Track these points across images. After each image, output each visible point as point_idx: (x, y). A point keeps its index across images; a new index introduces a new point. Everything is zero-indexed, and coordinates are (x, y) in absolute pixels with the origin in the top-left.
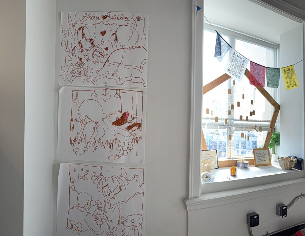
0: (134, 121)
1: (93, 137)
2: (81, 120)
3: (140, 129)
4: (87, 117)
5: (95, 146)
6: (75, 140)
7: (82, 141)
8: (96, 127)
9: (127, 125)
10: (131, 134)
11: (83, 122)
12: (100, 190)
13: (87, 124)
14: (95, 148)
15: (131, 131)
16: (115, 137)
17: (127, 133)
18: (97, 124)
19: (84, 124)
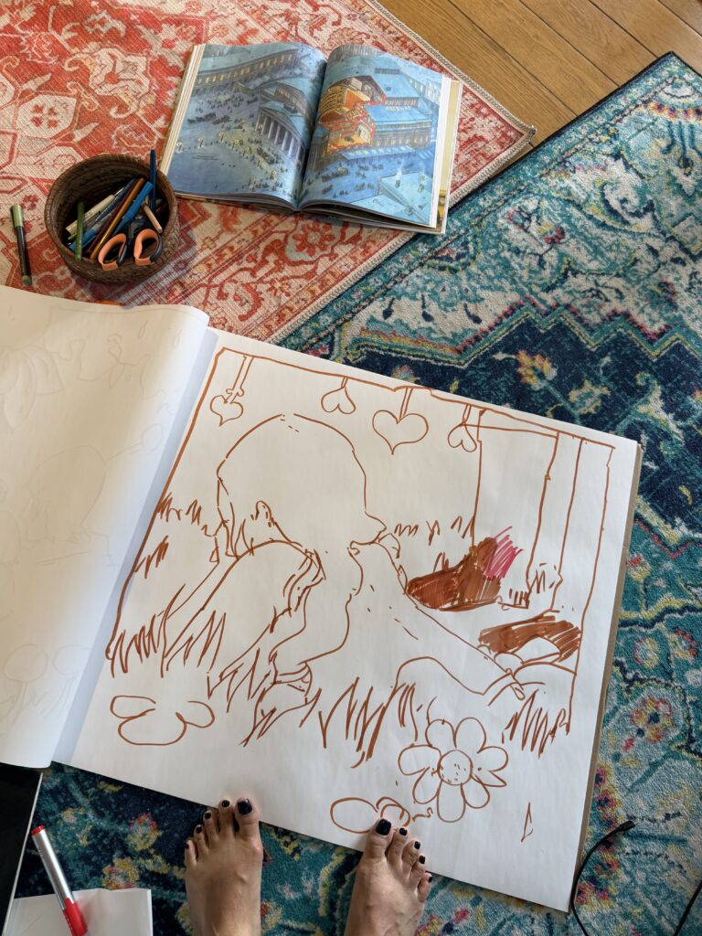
0: (539, 604)
1: (266, 646)
2: (224, 523)
3: (570, 662)
4: (263, 511)
5: (266, 706)
6: (144, 641)
7: (186, 657)
8: (306, 581)
9: (495, 615)
10: (509, 679)
11: (229, 538)
13: (251, 550)
14: (264, 721)
15: (509, 660)
16: (406, 678)
17: (486, 668)
18: (314, 569)
19: (241, 550)
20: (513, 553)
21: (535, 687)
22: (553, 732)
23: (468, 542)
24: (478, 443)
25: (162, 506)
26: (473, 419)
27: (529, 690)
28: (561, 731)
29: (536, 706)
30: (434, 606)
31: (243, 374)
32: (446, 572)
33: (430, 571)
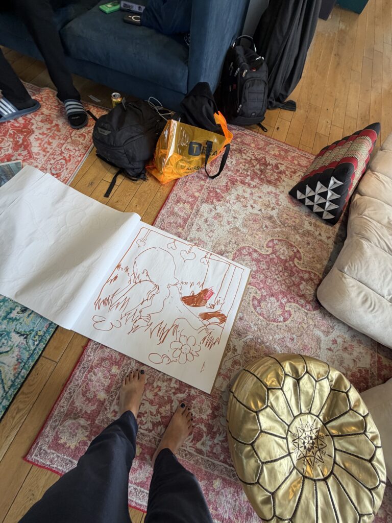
0: (217, 308)
1: (141, 307)
2: (134, 273)
3: (222, 325)
4: (145, 272)
5: (136, 324)
6: (106, 302)
7: (117, 307)
8: (154, 293)
9: (204, 309)
10: (205, 327)
11: (135, 278)
13: (140, 282)
14: (135, 329)
15: (206, 322)
16: (177, 323)
17: (199, 323)
18: (157, 290)
19: (137, 281)
20: (212, 294)
21: (212, 330)
22: (214, 343)
23: (201, 289)
24: (208, 263)
25: (118, 266)
26: (208, 256)
27: (210, 331)
28: (217, 343)
29: (211, 336)
30: (188, 305)
31: (147, 235)
32: (193, 296)
33: (189, 295)
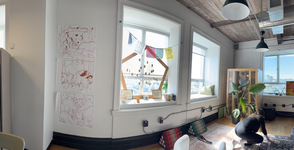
0: (89, 75)
1: (71, 81)
2: (66, 74)
3: (92, 78)
4: (69, 72)
6: (64, 82)
7: (66, 83)
12: (74, 104)
14: (72, 86)
15: (88, 79)
16: (81, 82)
17: (86, 80)
18: (73, 76)
19: (68, 75)
20: (87, 71)
23: (84, 71)
25: (62, 73)
30: (82, 76)
